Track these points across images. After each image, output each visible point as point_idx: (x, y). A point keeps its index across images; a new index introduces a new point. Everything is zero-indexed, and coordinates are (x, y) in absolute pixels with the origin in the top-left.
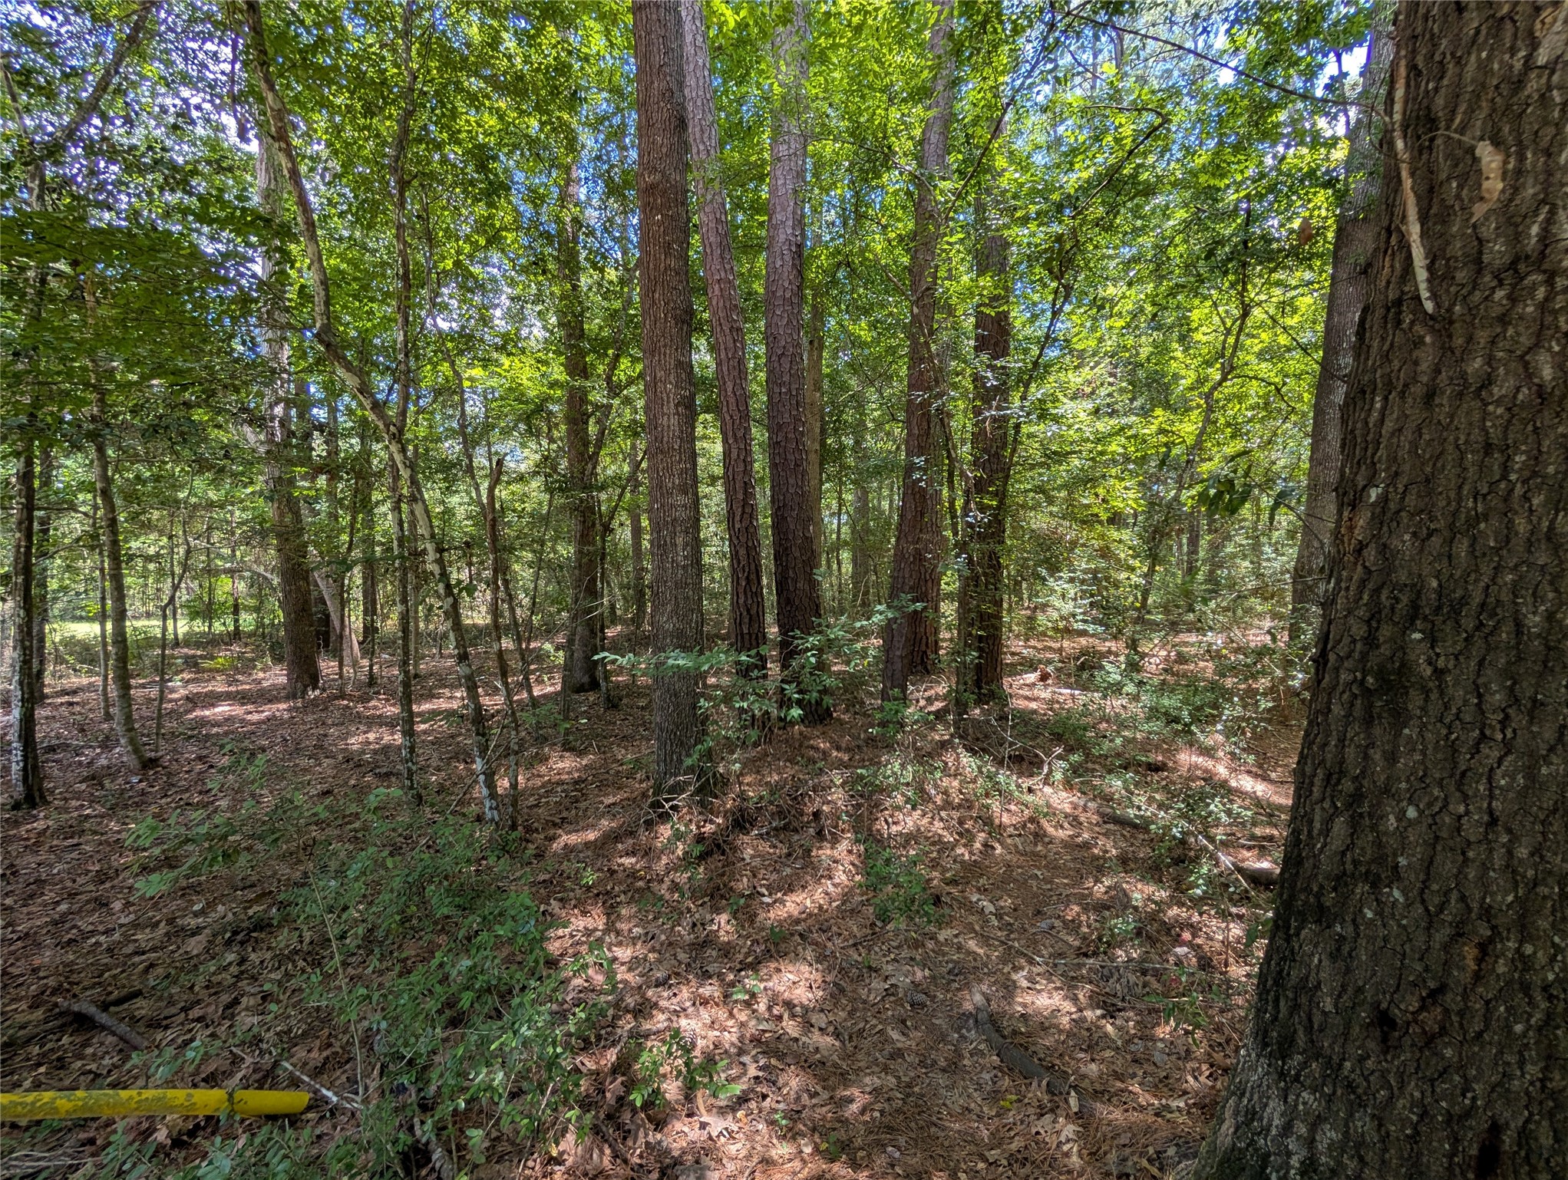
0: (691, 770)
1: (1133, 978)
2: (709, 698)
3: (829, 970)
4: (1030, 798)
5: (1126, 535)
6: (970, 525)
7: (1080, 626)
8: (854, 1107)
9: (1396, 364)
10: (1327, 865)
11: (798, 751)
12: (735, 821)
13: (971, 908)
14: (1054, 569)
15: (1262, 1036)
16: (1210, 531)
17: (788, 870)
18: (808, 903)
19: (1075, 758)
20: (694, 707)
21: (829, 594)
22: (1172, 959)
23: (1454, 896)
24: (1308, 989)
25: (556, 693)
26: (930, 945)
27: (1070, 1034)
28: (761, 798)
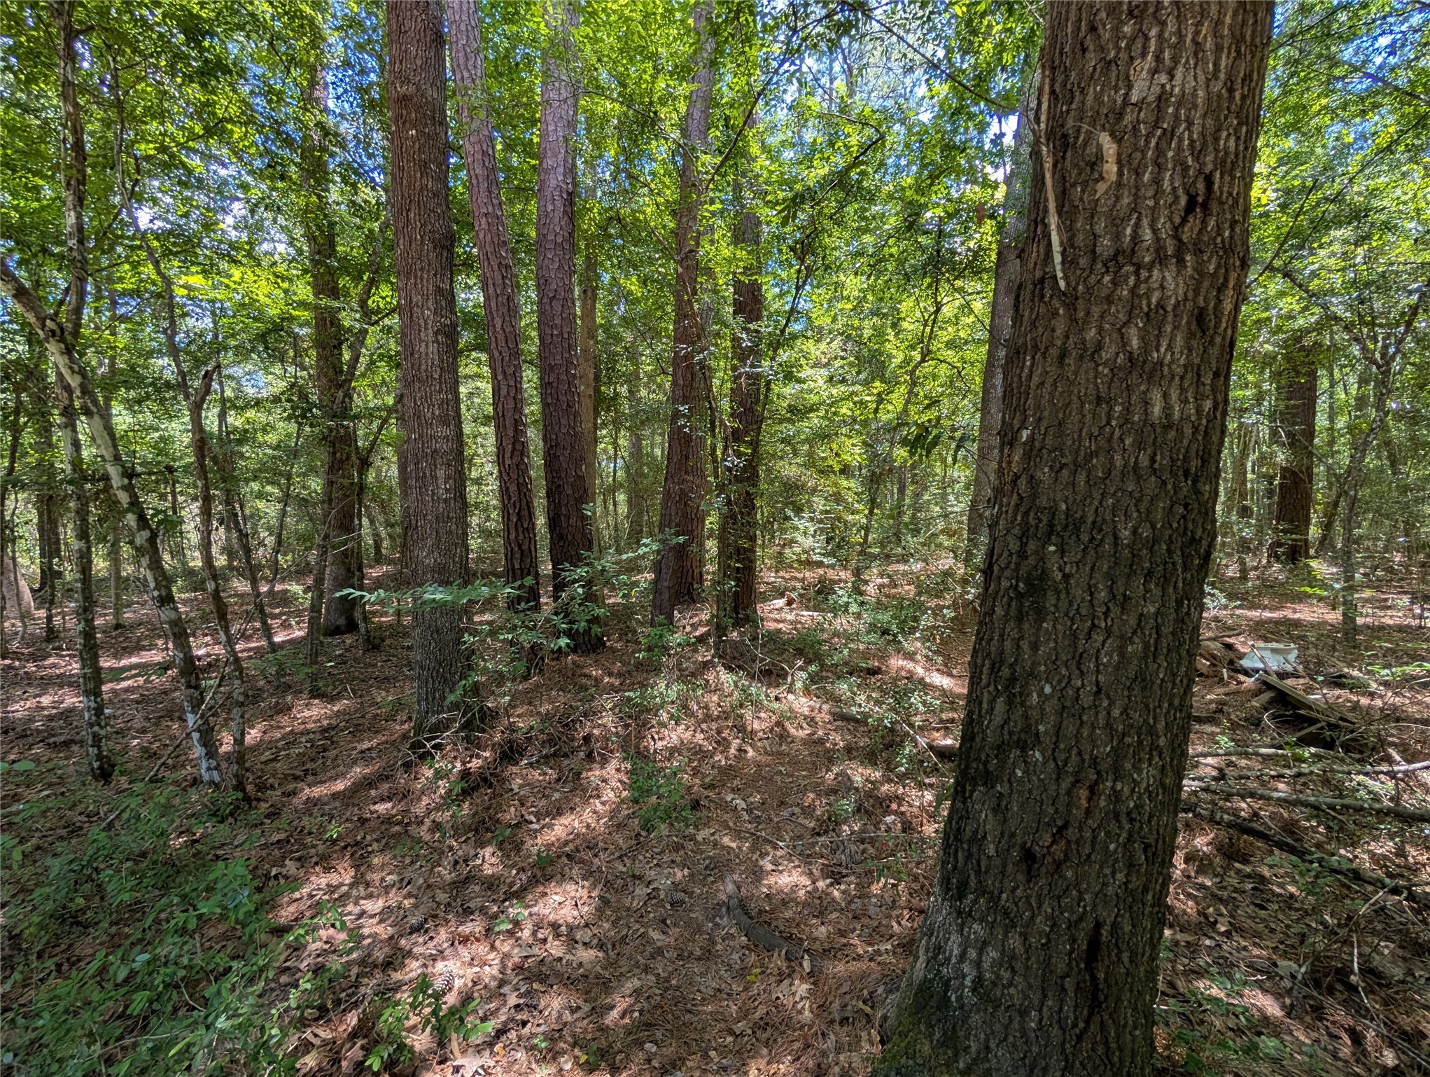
0: (455, 706)
1: (854, 848)
2: (474, 633)
3: (594, 886)
4: (776, 705)
5: (852, 484)
6: (730, 469)
7: (817, 558)
8: (615, 1014)
9: (1040, 330)
10: (991, 738)
11: (572, 680)
12: (503, 752)
13: (726, 807)
14: (798, 510)
15: (946, 882)
16: (913, 483)
17: (557, 795)
18: (576, 824)
19: (813, 668)
20: (458, 642)
21: (606, 533)
22: (883, 827)
23: (1074, 752)
24: (978, 840)
25: (303, 638)
26: (690, 845)
27: (805, 904)
28: (532, 728)
